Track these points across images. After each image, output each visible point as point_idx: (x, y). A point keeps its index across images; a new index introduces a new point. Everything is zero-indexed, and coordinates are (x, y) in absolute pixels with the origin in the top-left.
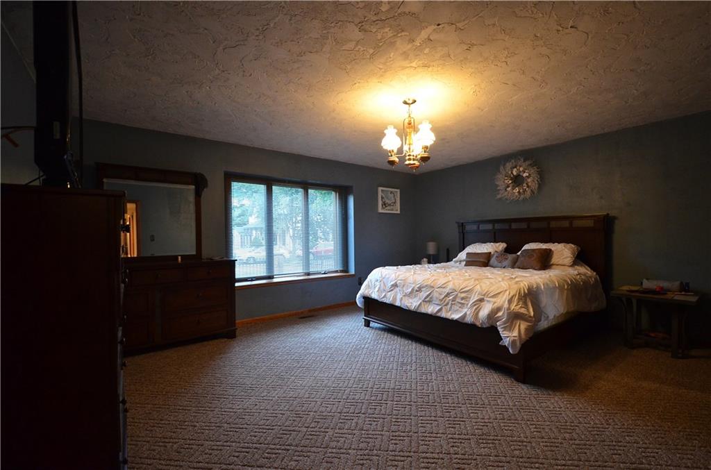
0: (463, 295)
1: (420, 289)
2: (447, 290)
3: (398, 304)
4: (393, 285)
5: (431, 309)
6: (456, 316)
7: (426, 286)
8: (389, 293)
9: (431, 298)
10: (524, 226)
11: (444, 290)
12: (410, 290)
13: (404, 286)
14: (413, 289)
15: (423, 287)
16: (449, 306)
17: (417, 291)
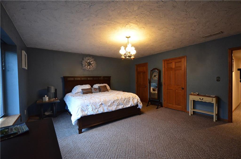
0: (128, 99)
1: (114, 102)
2: (123, 99)
3: (105, 111)
4: (100, 105)
5: (120, 107)
6: (129, 106)
7: (116, 100)
8: (100, 109)
9: (119, 103)
10: (92, 79)
11: (122, 100)
12: (110, 103)
13: (106, 103)
14: (111, 103)
15: (115, 101)
16: (126, 104)
17: (113, 103)
